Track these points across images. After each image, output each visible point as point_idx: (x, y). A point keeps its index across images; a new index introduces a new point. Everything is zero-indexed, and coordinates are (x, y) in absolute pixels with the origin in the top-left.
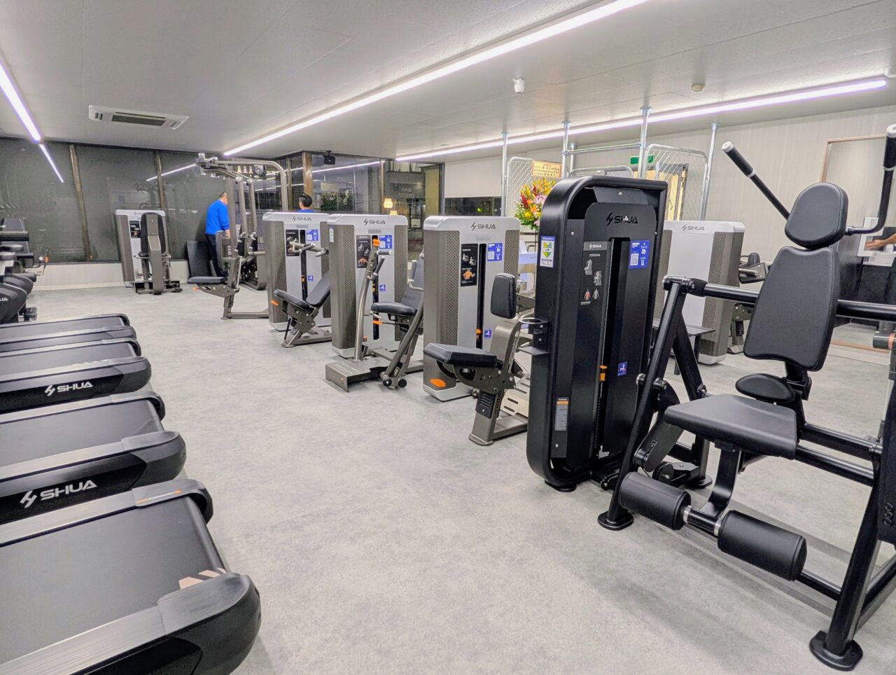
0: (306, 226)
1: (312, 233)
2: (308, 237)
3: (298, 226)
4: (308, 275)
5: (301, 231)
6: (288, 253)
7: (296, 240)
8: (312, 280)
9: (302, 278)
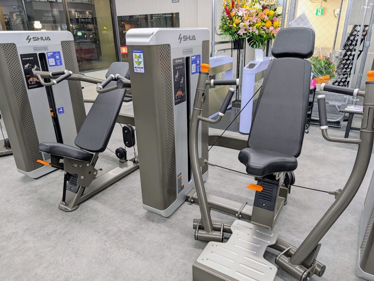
0: (46, 48)
1: (53, 56)
2: (51, 62)
3: (35, 48)
4: (57, 107)
5: (40, 54)
6: (28, 85)
7: (36, 67)
8: (63, 112)
9: (51, 111)
